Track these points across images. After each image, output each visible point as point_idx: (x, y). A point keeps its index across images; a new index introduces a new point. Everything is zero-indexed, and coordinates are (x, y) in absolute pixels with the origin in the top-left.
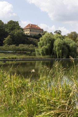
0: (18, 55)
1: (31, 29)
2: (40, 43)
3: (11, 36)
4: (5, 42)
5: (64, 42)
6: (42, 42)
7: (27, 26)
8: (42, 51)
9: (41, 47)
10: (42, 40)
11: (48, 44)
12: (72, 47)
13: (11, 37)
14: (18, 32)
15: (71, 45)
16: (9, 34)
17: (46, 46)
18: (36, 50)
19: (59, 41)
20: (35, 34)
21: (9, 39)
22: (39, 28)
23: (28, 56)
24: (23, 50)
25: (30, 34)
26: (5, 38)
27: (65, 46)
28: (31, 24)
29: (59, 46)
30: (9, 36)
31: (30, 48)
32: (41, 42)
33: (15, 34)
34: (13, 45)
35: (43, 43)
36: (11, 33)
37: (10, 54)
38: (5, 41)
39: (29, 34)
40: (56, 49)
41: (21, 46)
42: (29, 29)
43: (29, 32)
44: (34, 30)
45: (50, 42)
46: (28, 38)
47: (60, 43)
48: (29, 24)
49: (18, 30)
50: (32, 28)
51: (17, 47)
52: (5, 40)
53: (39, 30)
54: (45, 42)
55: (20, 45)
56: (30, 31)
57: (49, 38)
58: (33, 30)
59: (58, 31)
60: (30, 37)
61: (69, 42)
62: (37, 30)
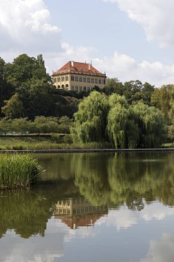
0: (31, 142)
1: (75, 76)
2: (78, 115)
3: (21, 96)
4: (6, 109)
5: (131, 112)
6: (84, 111)
7: (64, 68)
8: (83, 132)
9: (81, 123)
10: (83, 107)
11: (96, 118)
12: (149, 123)
13: (20, 99)
14: (37, 85)
15: (146, 119)
16: (17, 89)
17: (91, 120)
18: (71, 129)
19: (118, 110)
20: (85, 88)
21: (15, 103)
22: (96, 71)
23: (55, 145)
24: (45, 130)
25: (72, 87)
26: (5, 101)
27: (133, 121)
28: (74, 63)
29: (118, 121)
30: (16, 95)
31: (61, 125)
32: (80, 112)
33: (30, 91)
34: (21, 120)
35: (84, 114)
36: (20, 88)
37: (13, 139)
38: (6, 106)
39: (69, 89)
40: (111, 127)
41: (40, 121)
42: (69, 76)
43: (68, 83)
44: (83, 77)
45: (100, 112)
46: (66, 98)
47: (119, 116)
48: (70, 62)
49: (38, 81)
50: (78, 71)
51: (31, 124)
52: (5, 104)
53: (95, 78)
54: (89, 113)
55: (38, 119)
56: (72, 79)
57: (97, 104)
58: (79, 76)
59: (134, 83)
60: (71, 96)
61: (143, 112)
62: (91, 77)
